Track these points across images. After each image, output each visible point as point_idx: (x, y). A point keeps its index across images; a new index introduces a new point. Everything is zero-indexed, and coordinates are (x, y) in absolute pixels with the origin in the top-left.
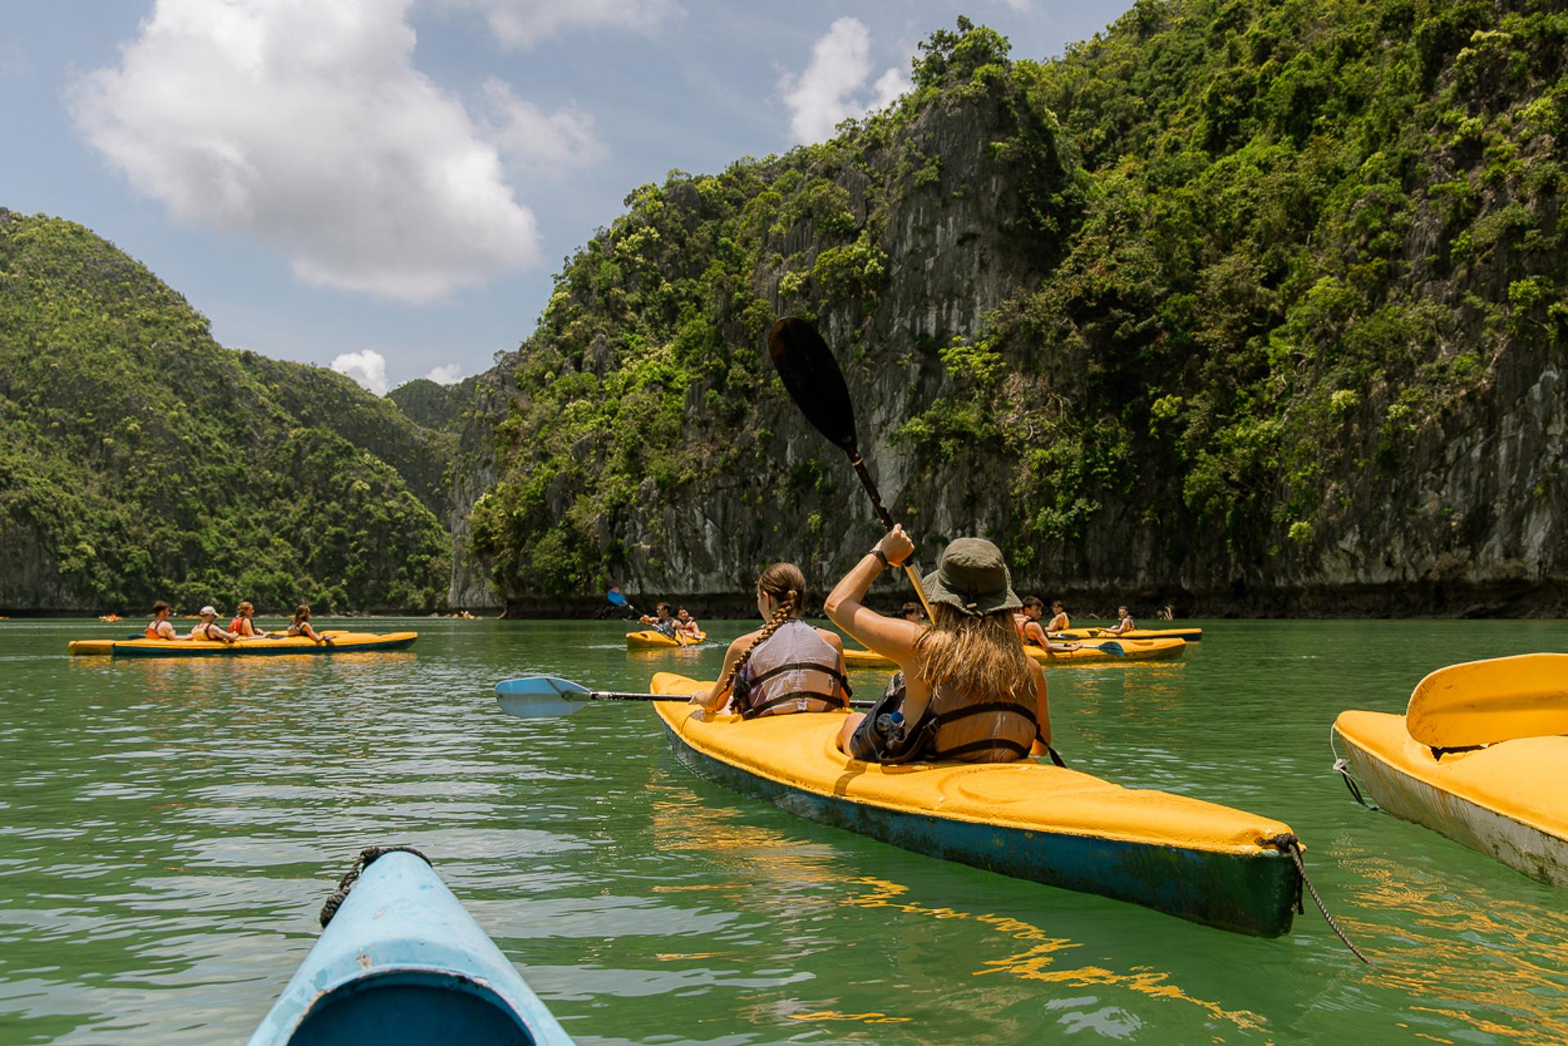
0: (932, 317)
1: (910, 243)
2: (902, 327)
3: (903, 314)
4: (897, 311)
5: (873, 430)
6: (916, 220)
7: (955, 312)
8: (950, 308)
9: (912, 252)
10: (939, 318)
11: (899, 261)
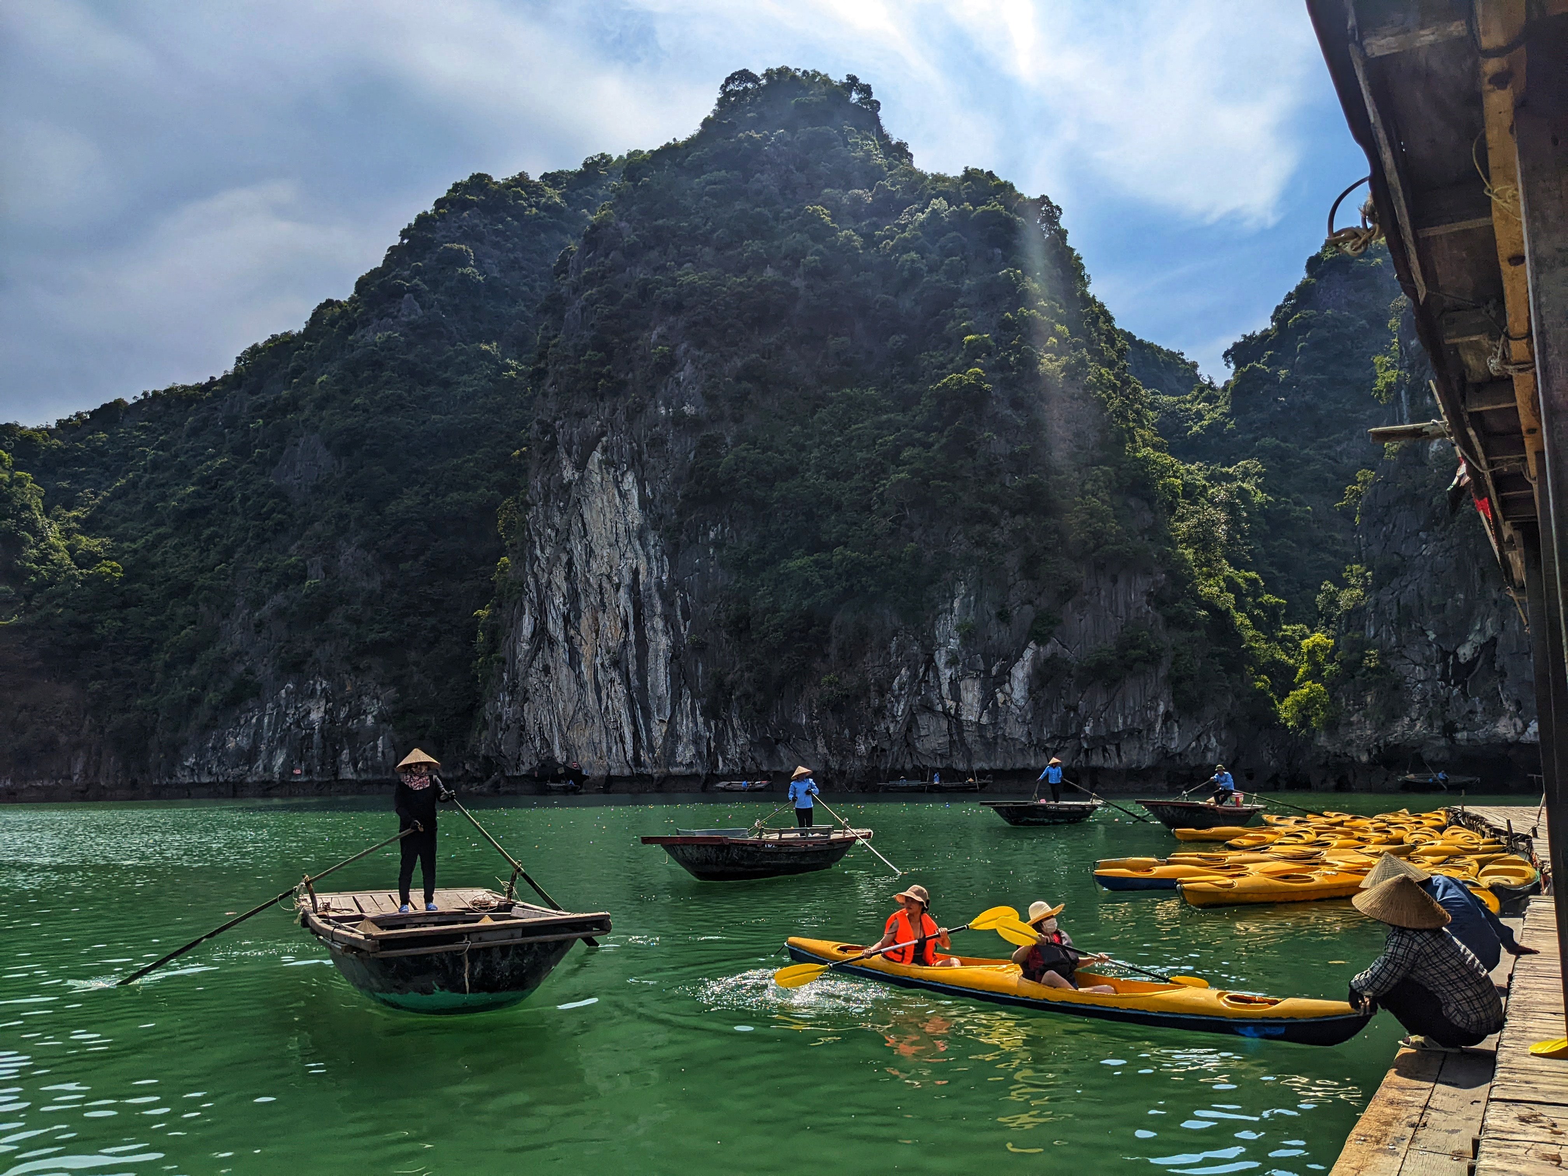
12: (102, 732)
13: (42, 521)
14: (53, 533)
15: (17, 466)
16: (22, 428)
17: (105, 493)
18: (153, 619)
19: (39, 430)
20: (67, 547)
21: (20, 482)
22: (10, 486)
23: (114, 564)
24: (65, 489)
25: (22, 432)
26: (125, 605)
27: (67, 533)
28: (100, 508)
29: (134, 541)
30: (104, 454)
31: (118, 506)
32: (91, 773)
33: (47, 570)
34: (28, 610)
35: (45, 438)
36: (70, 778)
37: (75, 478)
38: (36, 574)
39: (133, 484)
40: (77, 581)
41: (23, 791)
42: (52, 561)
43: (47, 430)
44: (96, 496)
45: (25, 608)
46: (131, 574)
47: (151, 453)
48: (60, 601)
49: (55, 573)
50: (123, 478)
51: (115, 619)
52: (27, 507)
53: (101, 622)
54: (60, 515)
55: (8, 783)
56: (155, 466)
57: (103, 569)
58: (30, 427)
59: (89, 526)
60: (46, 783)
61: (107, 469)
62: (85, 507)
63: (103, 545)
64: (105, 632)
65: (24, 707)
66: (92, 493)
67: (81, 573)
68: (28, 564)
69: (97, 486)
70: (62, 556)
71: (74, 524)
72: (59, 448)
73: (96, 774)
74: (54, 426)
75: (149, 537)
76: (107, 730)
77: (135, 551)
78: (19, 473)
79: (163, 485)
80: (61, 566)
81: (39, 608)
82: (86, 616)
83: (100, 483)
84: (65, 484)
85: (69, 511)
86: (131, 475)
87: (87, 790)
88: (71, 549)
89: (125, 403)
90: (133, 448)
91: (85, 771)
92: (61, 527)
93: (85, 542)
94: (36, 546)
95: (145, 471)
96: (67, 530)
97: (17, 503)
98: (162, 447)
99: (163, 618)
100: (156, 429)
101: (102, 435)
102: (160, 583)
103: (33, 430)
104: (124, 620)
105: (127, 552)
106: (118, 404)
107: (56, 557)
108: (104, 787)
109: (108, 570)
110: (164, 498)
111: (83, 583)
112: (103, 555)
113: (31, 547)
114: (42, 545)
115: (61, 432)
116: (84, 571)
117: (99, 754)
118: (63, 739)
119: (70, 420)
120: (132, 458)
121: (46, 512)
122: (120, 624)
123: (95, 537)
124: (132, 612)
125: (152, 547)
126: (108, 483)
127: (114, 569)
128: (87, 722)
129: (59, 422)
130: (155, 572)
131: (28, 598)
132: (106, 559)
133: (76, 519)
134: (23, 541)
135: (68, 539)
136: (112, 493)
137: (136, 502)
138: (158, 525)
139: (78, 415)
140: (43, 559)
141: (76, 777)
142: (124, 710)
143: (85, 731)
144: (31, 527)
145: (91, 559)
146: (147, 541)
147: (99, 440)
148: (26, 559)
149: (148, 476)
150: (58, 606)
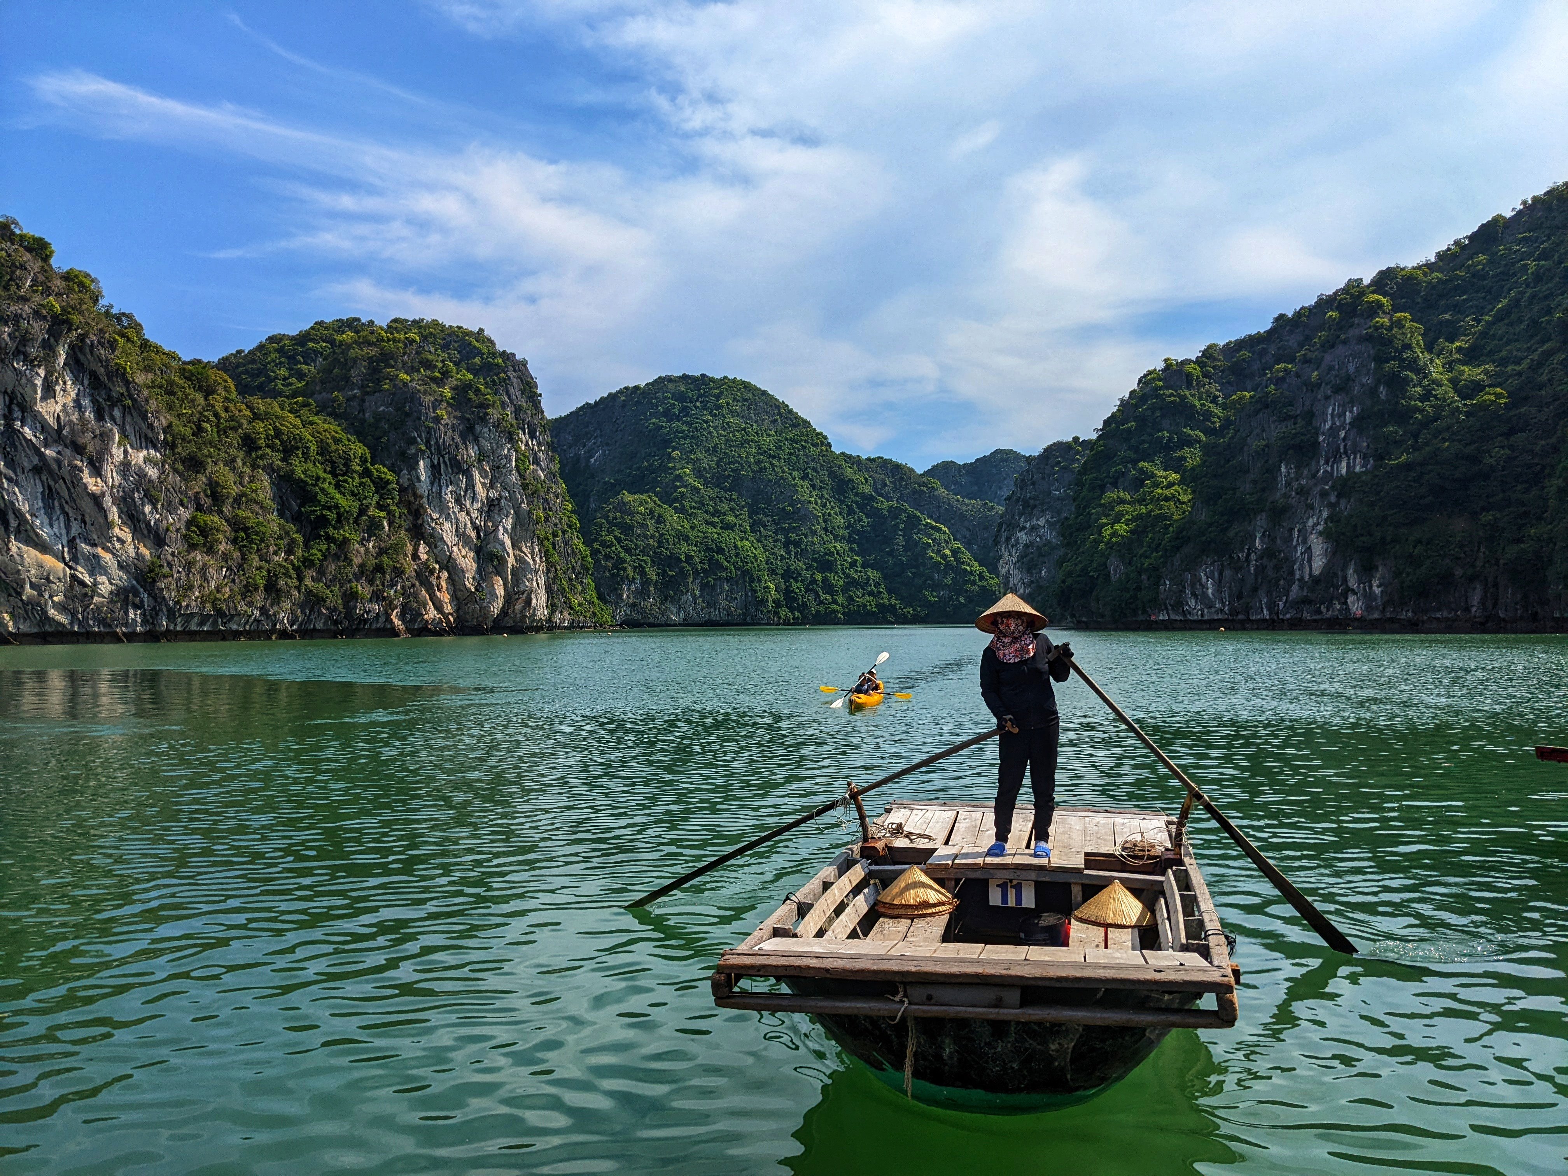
0: (1344, 464)
1: (1330, 423)
2: (1326, 471)
3: (1327, 463)
4: (1322, 462)
5: (1309, 529)
6: (1333, 410)
7: (1358, 460)
8: (1355, 458)
9: (1331, 428)
10: (1348, 464)
11: (1323, 434)
12: (1497, 563)
13: (1424, 357)
14: (1436, 369)
15: (1396, 309)
16: (1402, 269)
17: (1487, 318)
18: (1543, 442)
19: (1419, 268)
20: (1449, 380)
21: (1399, 324)
22: (1390, 329)
23: (1498, 390)
24: (1447, 321)
25: (1403, 273)
26: (1512, 432)
27: (1449, 366)
28: (1484, 334)
29: (1518, 362)
30: (1484, 277)
31: (1500, 329)
32: (1489, 605)
33: (1431, 406)
34: (1416, 448)
35: (1425, 274)
36: (1467, 609)
37: (1456, 308)
38: (1422, 411)
39: (1516, 303)
40: (1461, 412)
41: (1423, 622)
42: (1435, 396)
43: (1428, 265)
44: (1478, 322)
45: (1412, 446)
46: (1517, 399)
47: (1532, 265)
48: (1446, 435)
49: (1439, 408)
50: (1505, 298)
51: (1503, 447)
52: (1408, 347)
53: (1489, 452)
54: (1443, 349)
55: (1410, 614)
56: (1538, 278)
57: (1486, 397)
58: (1410, 266)
59: (1471, 356)
60: (1445, 614)
61: (1489, 292)
62: (1468, 335)
63: (1486, 372)
64: (1492, 461)
65: (1420, 541)
66: (1473, 320)
67: (1465, 405)
68: (1413, 403)
69: (1480, 312)
70: (1447, 391)
71: (1457, 356)
72: (1440, 280)
73: (1495, 605)
74: (1433, 260)
75: (1535, 356)
76: (1502, 562)
77: (1520, 374)
78: (1398, 315)
79: (1546, 297)
80: (1445, 400)
81: (1427, 444)
82: (1473, 447)
83: (1482, 308)
84: (1447, 316)
85: (1452, 343)
86: (1512, 293)
87: (1487, 622)
88: (1454, 382)
89: (1504, 218)
90: (1513, 264)
91: (1483, 602)
92: (1444, 361)
93: (1469, 372)
94: (1420, 384)
95: (1528, 286)
96: (1451, 363)
97: (1398, 344)
98: (1544, 256)
99: (1553, 440)
100: (1537, 238)
101: (1481, 257)
102: (1548, 404)
103: (1414, 268)
104: (1511, 447)
105: (1511, 376)
106: (1496, 222)
107: (1439, 391)
108: (1504, 620)
109: (1493, 398)
110: (1549, 312)
111: (1468, 414)
112: (1486, 383)
113: (1415, 386)
114: (1426, 382)
115: (1441, 264)
116: (1468, 402)
117: (1496, 585)
118: (1459, 572)
119: (1449, 249)
120: (1515, 274)
121: (1429, 348)
122: (1507, 451)
123: (1479, 365)
124: (1519, 438)
125: (1536, 367)
126: (1491, 307)
127: (1498, 396)
128: (1481, 554)
129: (1438, 254)
130: (1543, 392)
131: (1416, 436)
132: (1489, 386)
133: (1459, 350)
134: (1407, 381)
135: (1451, 371)
136: (1495, 316)
137: (1520, 321)
138: (1543, 342)
139: (1457, 242)
140: (1426, 396)
141: (1474, 609)
142: (1518, 541)
143: (1479, 563)
144: (1414, 365)
145: (1477, 387)
146: (1532, 360)
147: (1479, 263)
148: (1411, 398)
149: (1530, 291)
150: (1444, 440)
